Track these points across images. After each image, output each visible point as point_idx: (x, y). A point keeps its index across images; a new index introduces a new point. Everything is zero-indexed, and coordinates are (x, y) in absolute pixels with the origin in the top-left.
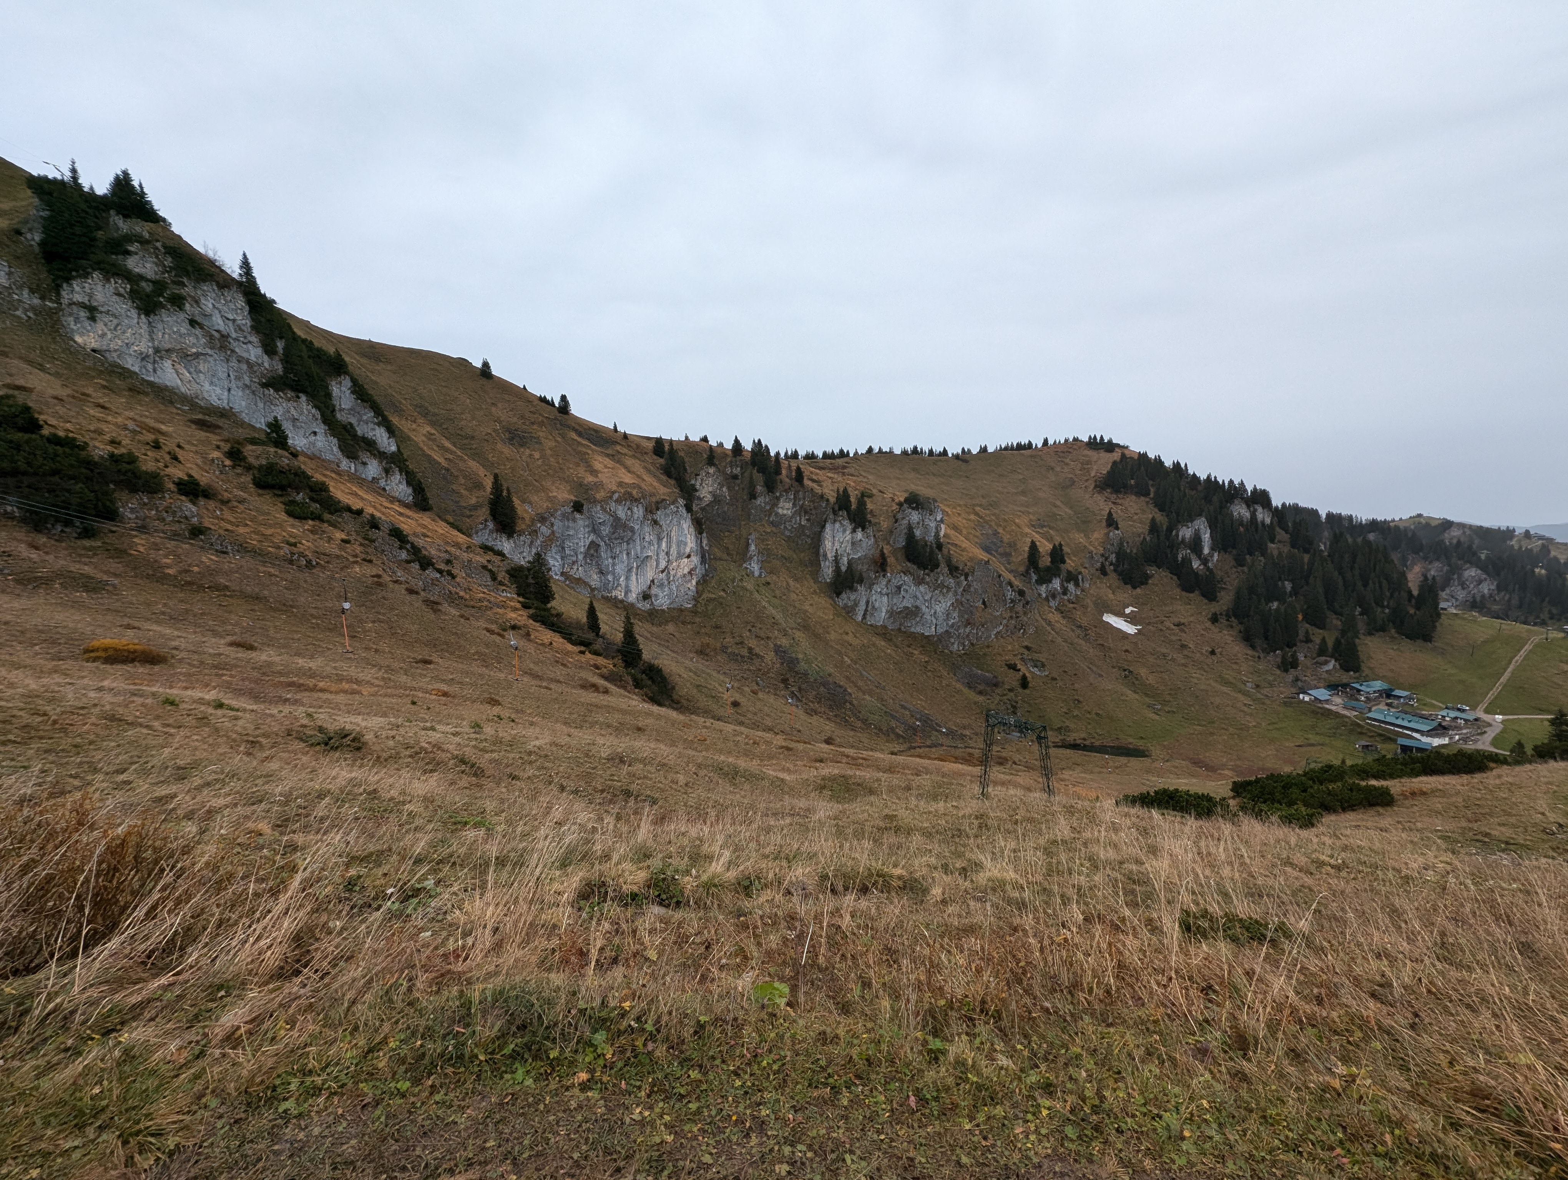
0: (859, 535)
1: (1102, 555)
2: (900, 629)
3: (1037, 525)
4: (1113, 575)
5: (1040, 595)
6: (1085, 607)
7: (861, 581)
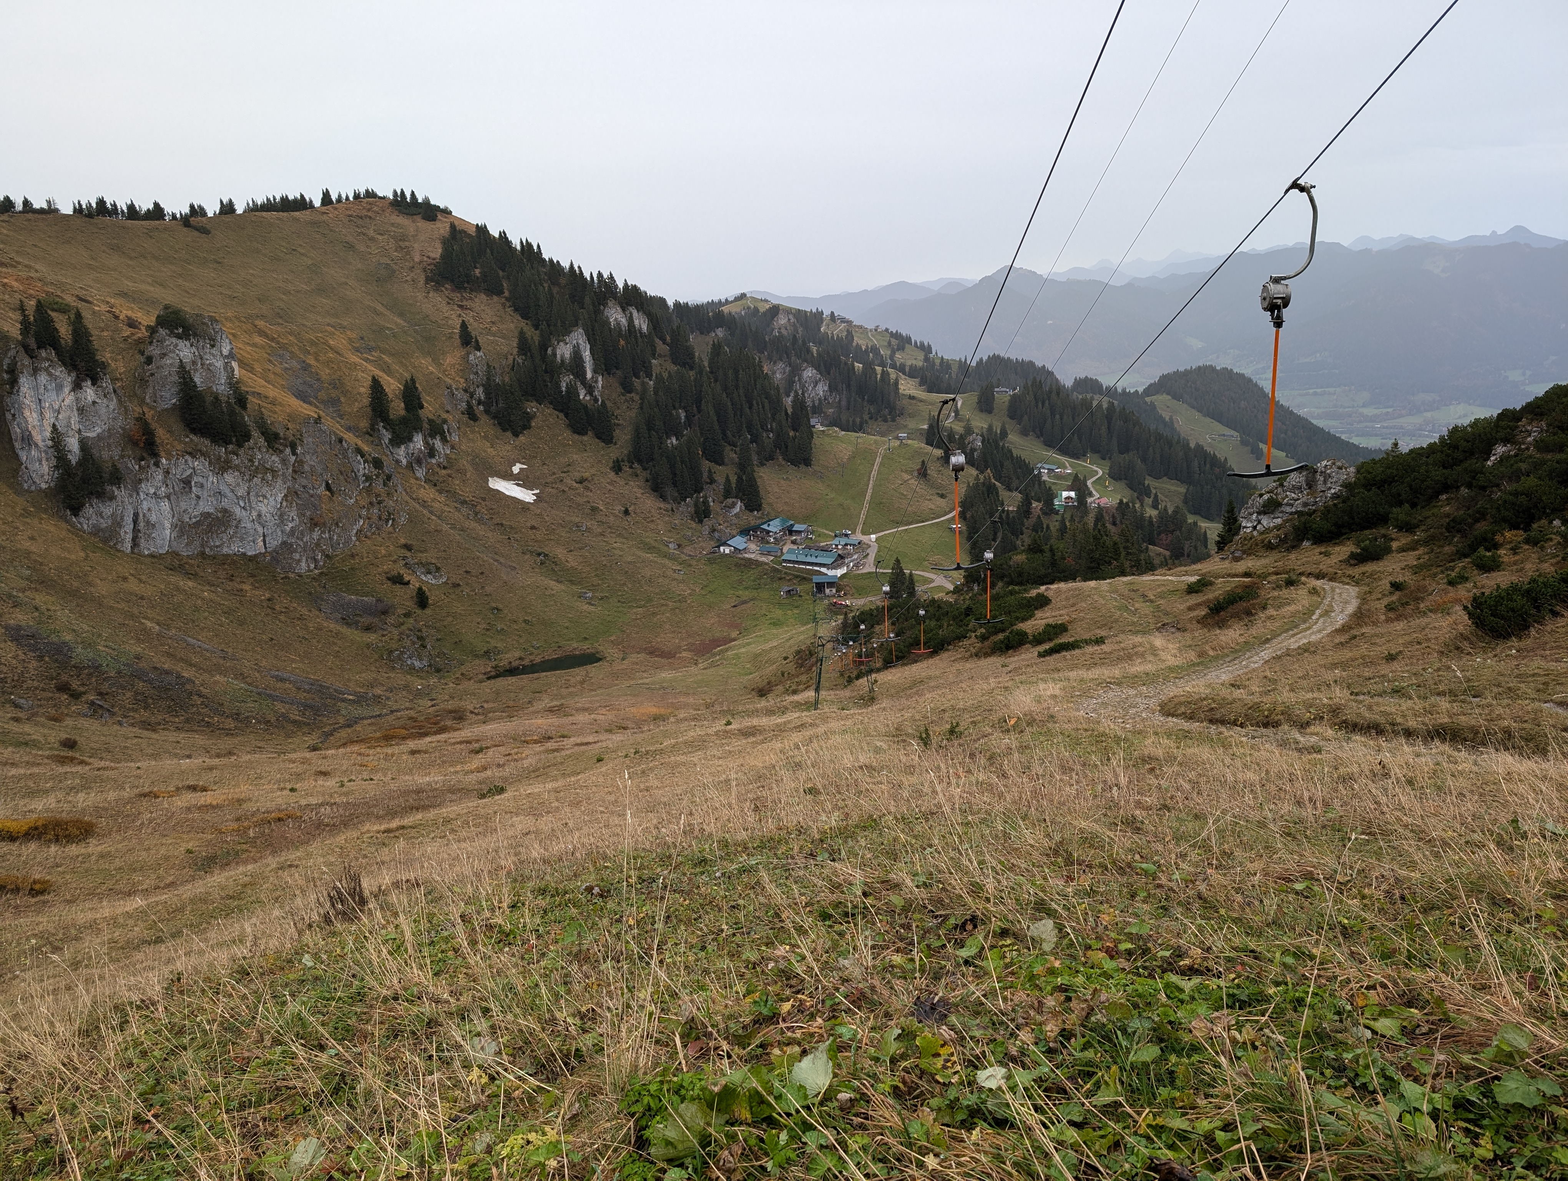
0: (89, 393)
1: (466, 391)
2: (202, 554)
3: (363, 347)
4: (484, 419)
5: (398, 462)
6: (462, 472)
7: (117, 478)
